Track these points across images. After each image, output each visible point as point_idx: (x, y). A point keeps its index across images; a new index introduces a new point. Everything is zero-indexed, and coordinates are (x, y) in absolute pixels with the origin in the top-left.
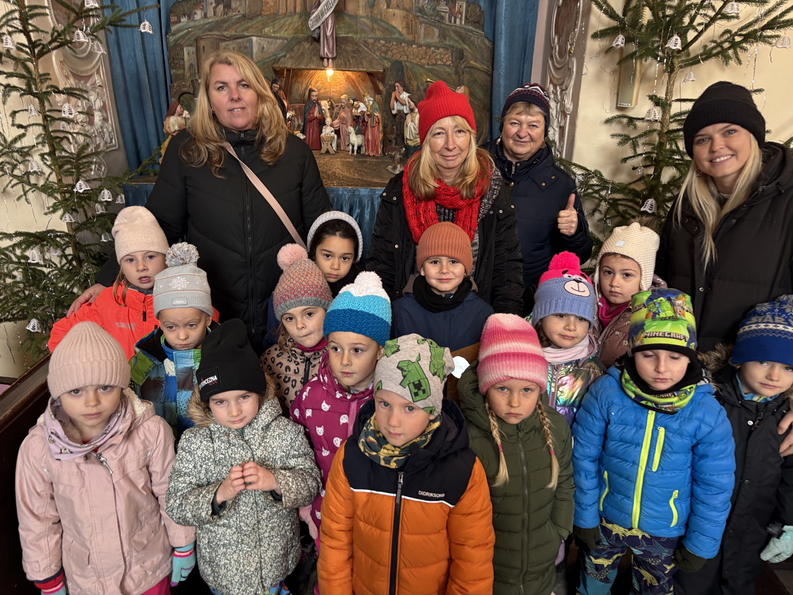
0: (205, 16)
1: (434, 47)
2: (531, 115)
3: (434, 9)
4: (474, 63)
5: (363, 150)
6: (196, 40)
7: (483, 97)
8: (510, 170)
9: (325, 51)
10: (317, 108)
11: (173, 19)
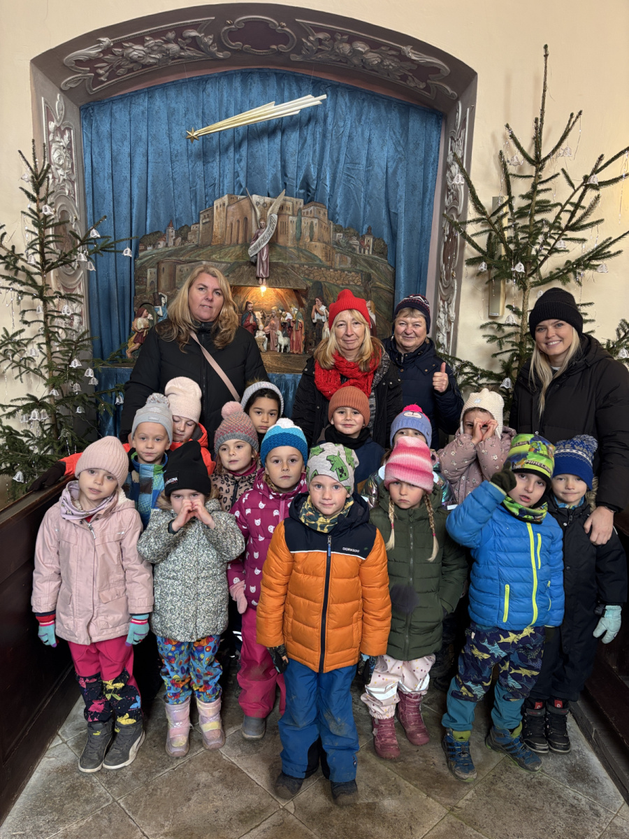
0: (167, 246)
1: (348, 271)
2: (415, 317)
3: (347, 243)
4: (380, 284)
5: (289, 349)
6: (158, 263)
7: (386, 310)
8: (400, 359)
9: (261, 272)
10: (252, 317)
11: (141, 247)
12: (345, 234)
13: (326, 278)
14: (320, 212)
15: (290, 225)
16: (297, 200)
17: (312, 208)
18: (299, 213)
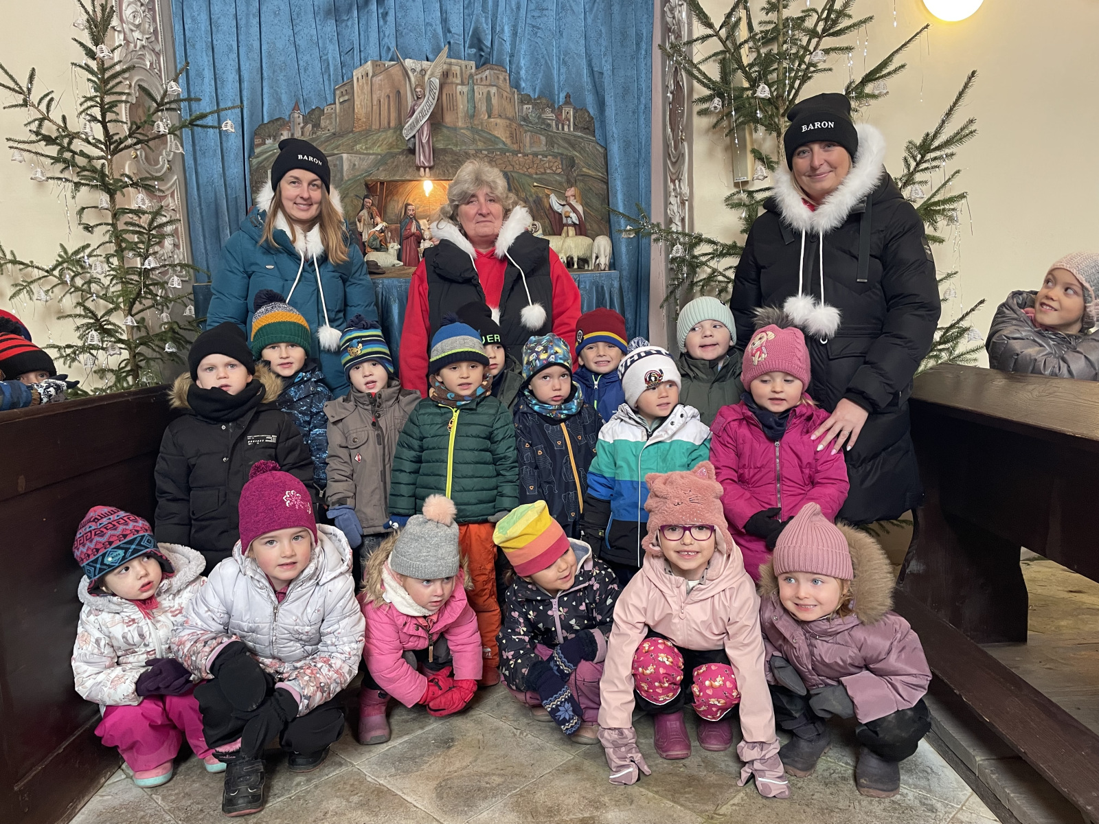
1: (542, 155)
3: (539, 118)
4: (587, 171)
7: (600, 206)
9: (421, 159)
10: (414, 224)
11: (257, 141)
12: (535, 105)
13: (513, 166)
14: (498, 78)
15: (459, 97)
16: (467, 62)
17: (487, 72)
18: (469, 80)
